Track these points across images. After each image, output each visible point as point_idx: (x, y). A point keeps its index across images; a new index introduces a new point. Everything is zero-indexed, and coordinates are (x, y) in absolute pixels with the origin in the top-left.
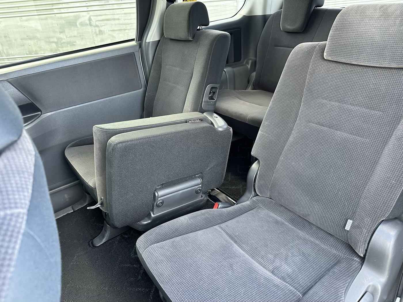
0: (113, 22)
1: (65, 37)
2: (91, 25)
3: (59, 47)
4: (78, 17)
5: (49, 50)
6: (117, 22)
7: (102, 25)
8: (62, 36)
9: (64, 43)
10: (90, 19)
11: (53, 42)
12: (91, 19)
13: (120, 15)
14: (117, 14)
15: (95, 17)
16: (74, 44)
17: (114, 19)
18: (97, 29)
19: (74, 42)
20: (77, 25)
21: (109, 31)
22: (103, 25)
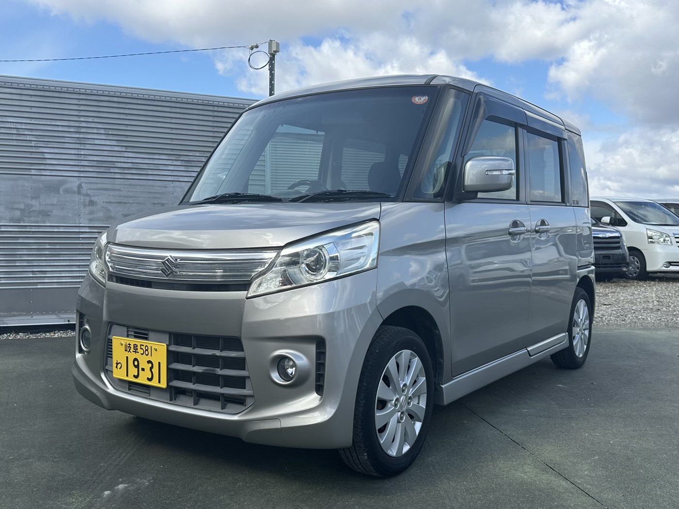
0: (112, 193)
1: (38, 204)
2: (79, 193)
3: (25, 216)
4: (62, 183)
5: (8, 218)
6: (117, 193)
7: (95, 194)
8: (33, 202)
9: (34, 211)
10: (80, 186)
11: (18, 209)
12: (82, 187)
13: (123, 186)
14: (119, 184)
15: (88, 185)
16: (49, 213)
17: (113, 190)
18: (87, 199)
19: (49, 212)
20: (58, 192)
21: (103, 202)
22: (97, 194)
